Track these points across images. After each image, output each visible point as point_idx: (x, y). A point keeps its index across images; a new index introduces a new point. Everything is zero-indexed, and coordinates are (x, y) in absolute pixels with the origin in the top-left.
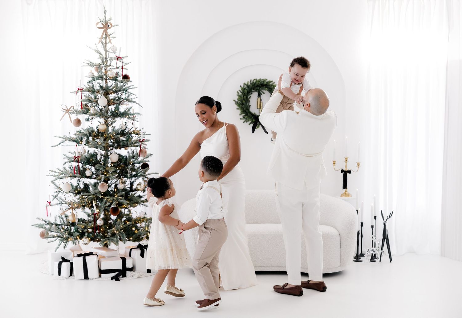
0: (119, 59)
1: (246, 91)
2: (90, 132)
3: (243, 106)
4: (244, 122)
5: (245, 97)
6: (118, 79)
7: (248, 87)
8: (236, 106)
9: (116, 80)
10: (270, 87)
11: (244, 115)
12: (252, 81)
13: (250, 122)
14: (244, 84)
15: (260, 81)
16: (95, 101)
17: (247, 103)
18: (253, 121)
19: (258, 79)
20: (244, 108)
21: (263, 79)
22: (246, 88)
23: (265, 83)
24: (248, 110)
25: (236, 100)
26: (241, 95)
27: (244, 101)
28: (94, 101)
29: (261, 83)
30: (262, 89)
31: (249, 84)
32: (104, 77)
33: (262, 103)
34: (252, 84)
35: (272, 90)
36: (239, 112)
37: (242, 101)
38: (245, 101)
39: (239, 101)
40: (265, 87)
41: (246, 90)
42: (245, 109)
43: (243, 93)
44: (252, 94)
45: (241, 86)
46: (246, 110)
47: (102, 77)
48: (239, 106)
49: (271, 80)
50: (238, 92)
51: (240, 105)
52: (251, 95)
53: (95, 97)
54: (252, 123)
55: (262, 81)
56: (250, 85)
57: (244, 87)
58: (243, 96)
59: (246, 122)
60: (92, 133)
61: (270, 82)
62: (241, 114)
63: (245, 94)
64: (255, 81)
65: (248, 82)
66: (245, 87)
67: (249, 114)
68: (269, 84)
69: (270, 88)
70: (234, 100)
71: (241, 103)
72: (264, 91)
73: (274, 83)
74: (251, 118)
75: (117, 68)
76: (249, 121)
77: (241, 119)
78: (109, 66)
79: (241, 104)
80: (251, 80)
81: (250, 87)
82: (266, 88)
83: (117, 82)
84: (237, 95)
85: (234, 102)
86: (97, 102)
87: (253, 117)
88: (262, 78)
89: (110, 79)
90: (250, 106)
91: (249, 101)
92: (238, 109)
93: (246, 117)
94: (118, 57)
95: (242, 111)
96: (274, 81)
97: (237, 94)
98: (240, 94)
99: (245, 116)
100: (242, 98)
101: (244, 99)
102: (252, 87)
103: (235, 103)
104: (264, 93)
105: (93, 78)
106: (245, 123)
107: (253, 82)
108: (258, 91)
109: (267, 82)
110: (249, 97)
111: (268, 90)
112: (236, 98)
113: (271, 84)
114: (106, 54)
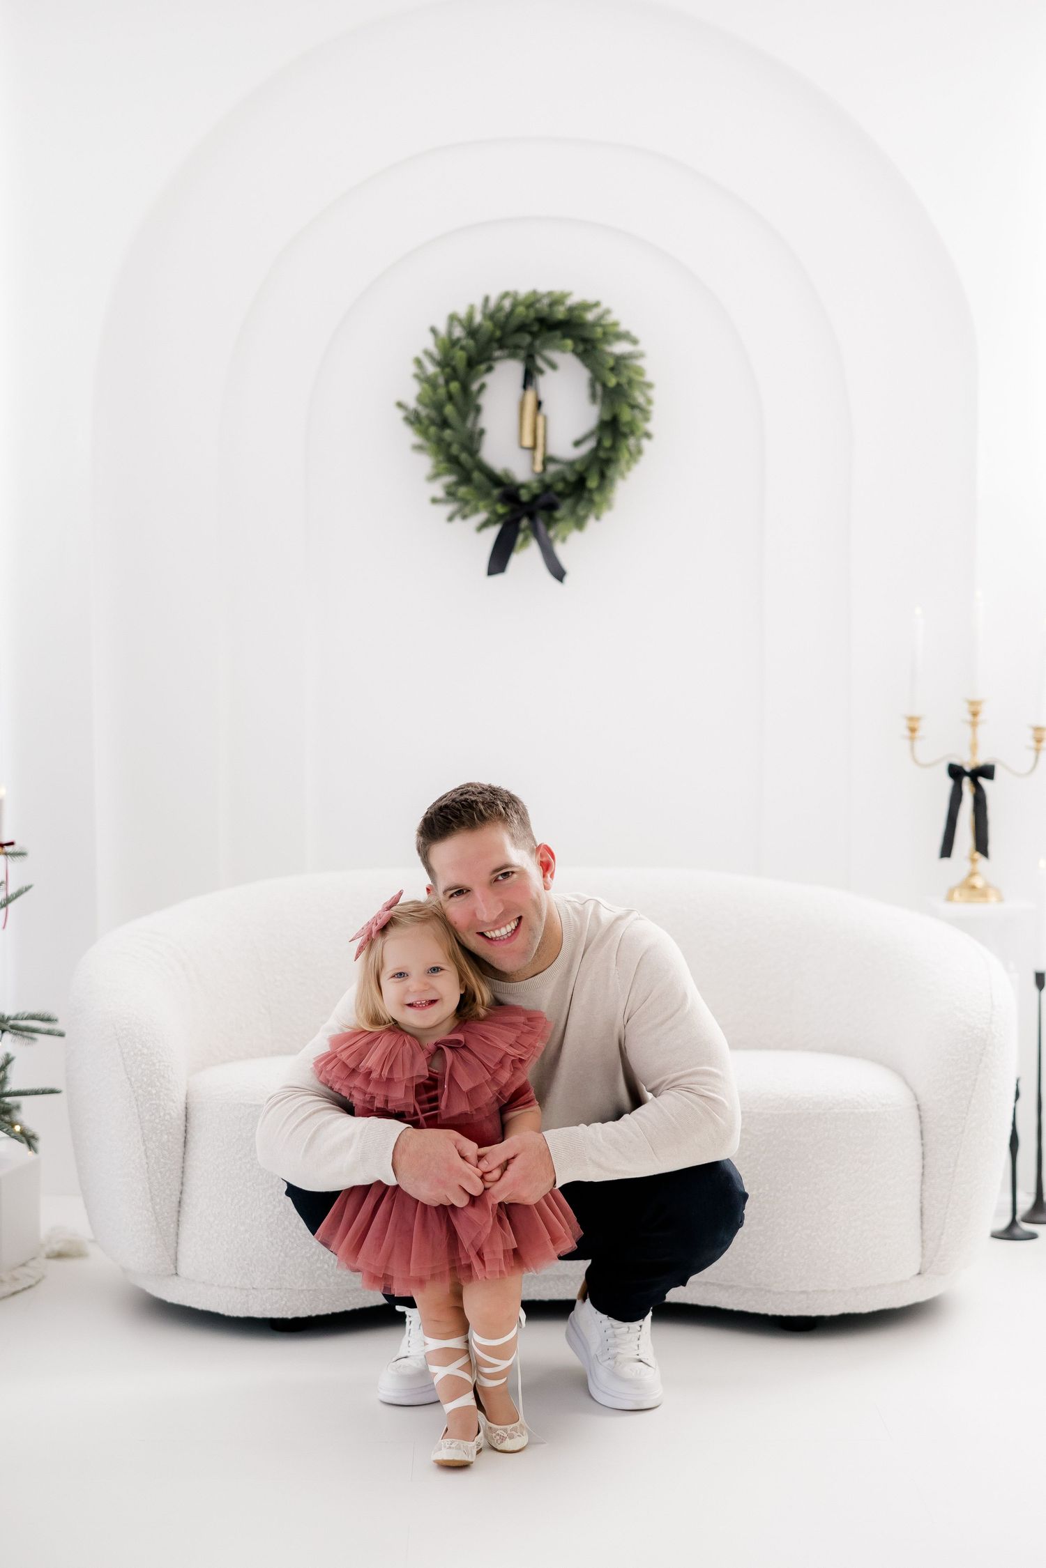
1: (460, 356)
3: (448, 434)
4: (451, 519)
5: (455, 386)
7: (472, 332)
8: (410, 436)
10: (586, 334)
11: (450, 479)
12: (492, 303)
13: (482, 516)
14: (453, 318)
15: (530, 306)
17: (463, 416)
18: (494, 512)
19: (523, 290)
20: (449, 445)
21: (550, 294)
22: (459, 340)
23: (560, 313)
24: (473, 450)
25: (412, 403)
26: (436, 376)
27: (449, 410)
29: (537, 311)
30: (544, 346)
31: (478, 318)
33: (545, 419)
34: (491, 317)
35: (594, 348)
36: (425, 463)
37: (439, 407)
38: (455, 405)
39: (426, 405)
40: (558, 333)
41: (462, 348)
42: (455, 449)
43: (445, 363)
44: (490, 369)
45: (434, 331)
46: (464, 457)
48: (424, 433)
49: (590, 298)
50: (418, 362)
51: (433, 430)
52: (488, 379)
54: (495, 523)
55: (546, 301)
56: (480, 326)
57: (450, 333)
58: (447, 382)
59: (465, 517)
61: (586, 307)
62: (434, 477)
63: (454, 369)
64: (507, 304)
65: (472, 307)
66: (458, 332)
67: (476, 475)
68: (580, 317)
69: (585, 340)
70: (399, 405)
71: (438, 420)
72: (555, 356)
73: (608, 312)
74: (487, 495)
76: (476, 510)
77: (435, 501)
79: (433, 422)
80: (487, 299)
81: (483, 338)
82: (565, 336)
84: (416, 376)
85: (400, 414)
87: (496, 492)
88: (543, 288)
90: (482, 432)
91: (478, 410)
92: (418, 448)
93: (463, 491)
95: (441, 458)
96: (604, 305)
97: (413, 369)
98: (431, 369)
99: (459, 483)
100: (442, 391)
101: (450, 397)
102: (493, 333)
103: (407, 419)
104: (553, 366)
106: (458, 521)
107: (499, 308)
108: (522, 353)
109: (571, 310)
110: (475, 387)
111: (574, 352)
112: (411, 392)
113: (590, 316)
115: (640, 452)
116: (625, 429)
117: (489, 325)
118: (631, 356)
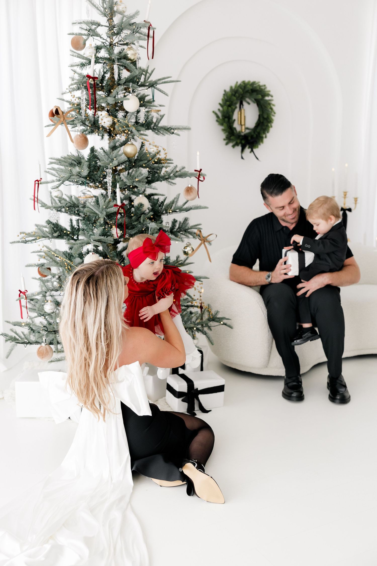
1: (234, 98)
11: (227, 133)
14: (231, 88)
23: (257, 87)
25: (217, 111)
45: (225, 91)
57: (230, 92)
67: (235, 132)
70: (213, 112)
77: (224, 140)
80: (237, 82)
93: (232, 137)
96: (266, 86)
109: (260, 86)
112: (217, 108)
113: (263, 88)
115: (271, 127)
116: (269, 120)
117: (240, 90)
118: (270, 100)
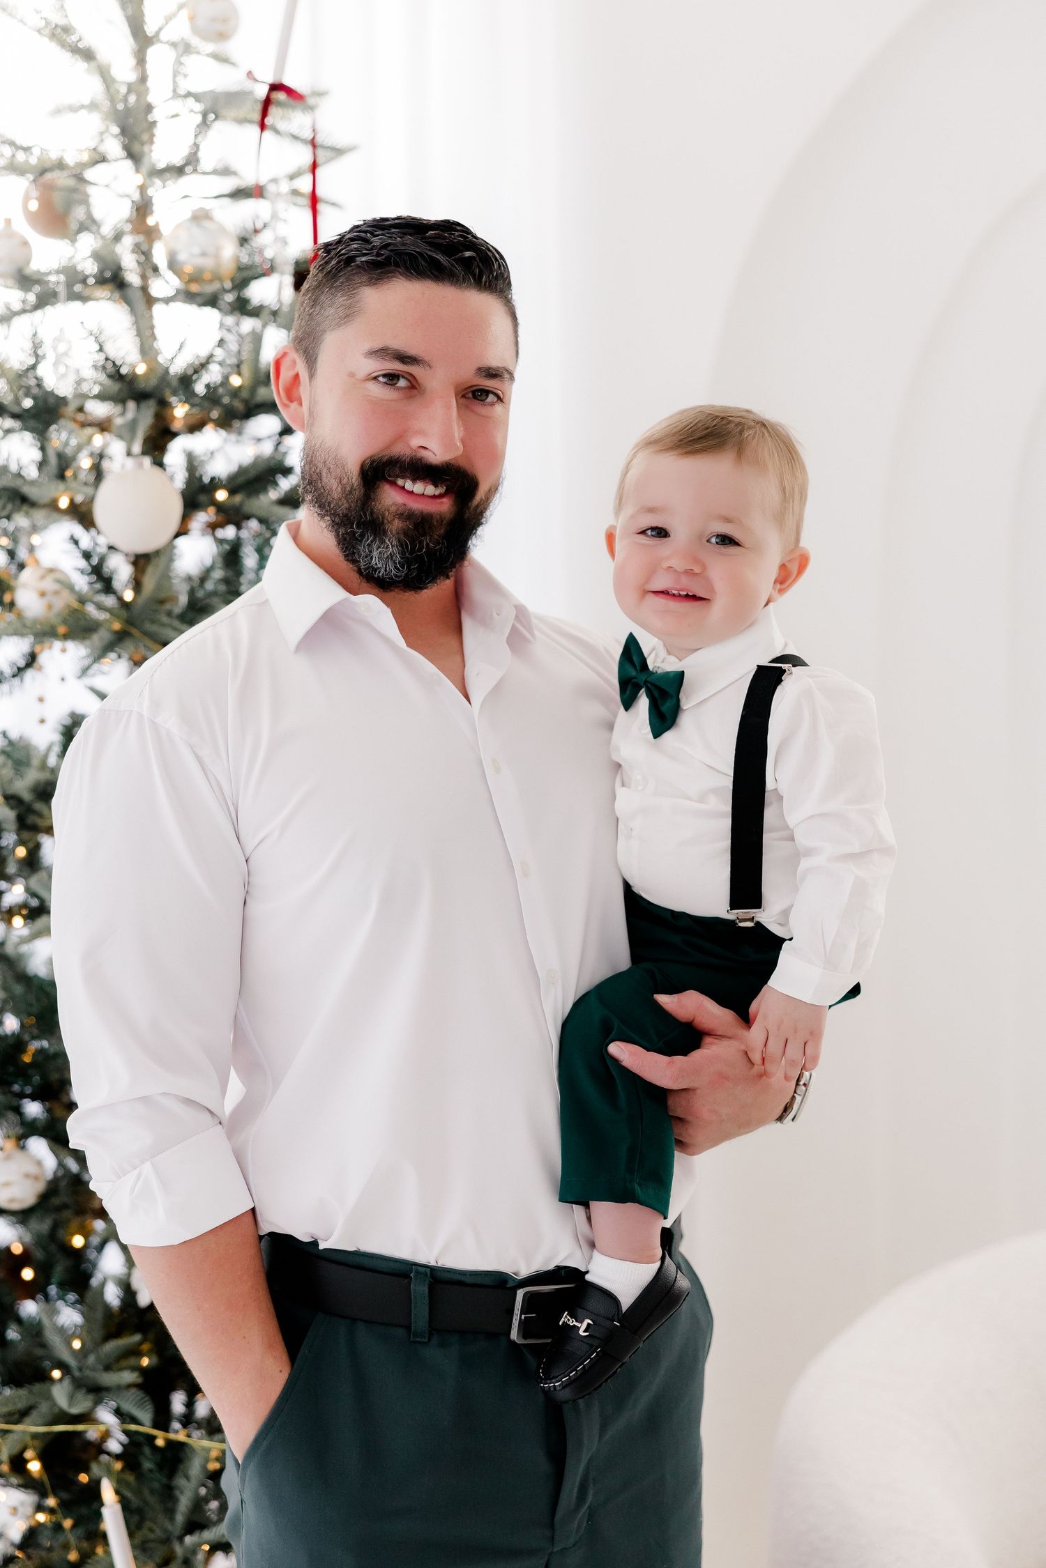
0: (280, 104)
2: (27, 796)
6: (260, 292)
9: (242, 307)
16: (64, 503)
28: (53, 506)
32: (133, 278)
47: (113, 279)
53: (61, 467)
60: (38, 806)
75: (256, 192)
78: (179, 171)
83: (248, 324)
86: (83, 515)
89: (189, 296)
94: (276, 87)
105: (25, 280)
114: (141, 60)
